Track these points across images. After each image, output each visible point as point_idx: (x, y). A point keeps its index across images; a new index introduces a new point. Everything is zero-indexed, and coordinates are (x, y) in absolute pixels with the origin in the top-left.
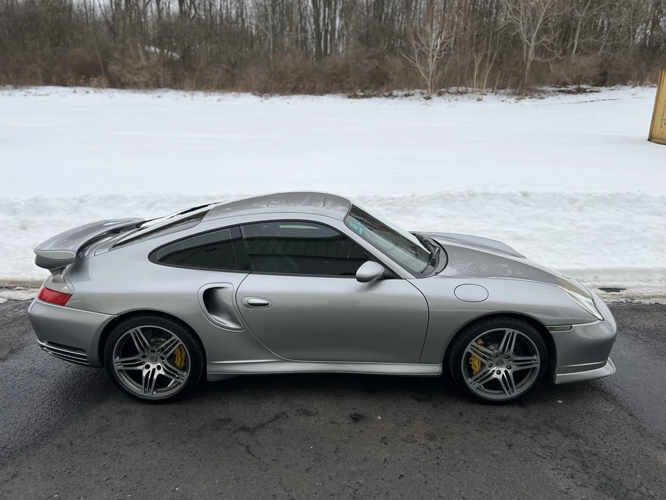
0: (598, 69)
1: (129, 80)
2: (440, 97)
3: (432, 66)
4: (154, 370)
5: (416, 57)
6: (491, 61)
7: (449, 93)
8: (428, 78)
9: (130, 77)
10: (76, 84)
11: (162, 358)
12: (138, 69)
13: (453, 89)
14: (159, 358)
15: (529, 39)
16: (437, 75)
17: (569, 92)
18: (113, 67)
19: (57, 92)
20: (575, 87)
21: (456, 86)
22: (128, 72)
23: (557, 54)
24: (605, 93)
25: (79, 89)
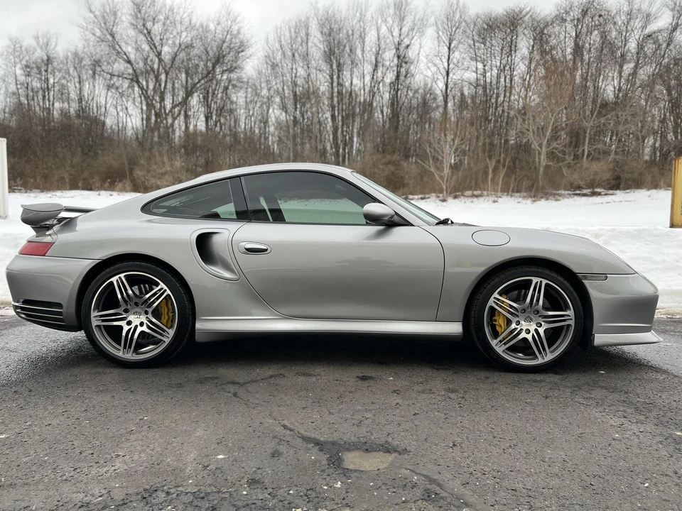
0: (611, 173)
1: (152, 184)
2: (456, 200)
3: (447, 171)
4: (136, 327)
5: (431, 162)
6: (504, 166)
7: (465, 196)
8: (443, 181)
9: (154, 181)
10: (101, 188)
11: (146, 313)
12: (162, 174)
13: (469, 193)
14: (143, 312)
15: (540, 146)
16: (451, 179)
17: (584, 195)
18: (139, 173)
19: (82, 195)
20: (589, 190)
21: (470, 189)
22: (153, 177)
23: (569, 159)
24: (620, 195)
25: (103, 193)
